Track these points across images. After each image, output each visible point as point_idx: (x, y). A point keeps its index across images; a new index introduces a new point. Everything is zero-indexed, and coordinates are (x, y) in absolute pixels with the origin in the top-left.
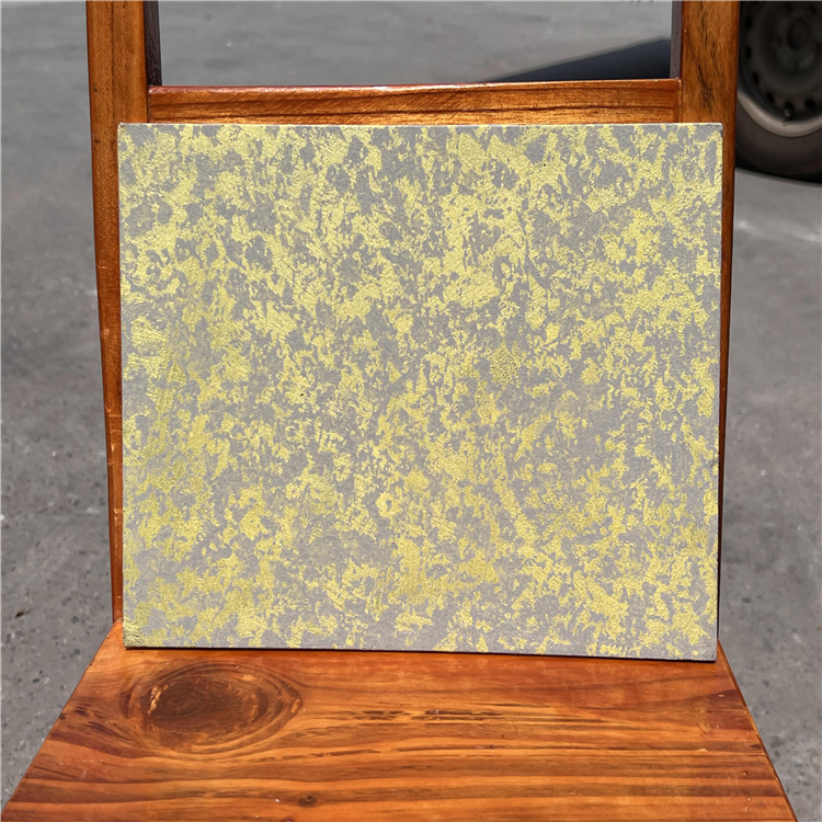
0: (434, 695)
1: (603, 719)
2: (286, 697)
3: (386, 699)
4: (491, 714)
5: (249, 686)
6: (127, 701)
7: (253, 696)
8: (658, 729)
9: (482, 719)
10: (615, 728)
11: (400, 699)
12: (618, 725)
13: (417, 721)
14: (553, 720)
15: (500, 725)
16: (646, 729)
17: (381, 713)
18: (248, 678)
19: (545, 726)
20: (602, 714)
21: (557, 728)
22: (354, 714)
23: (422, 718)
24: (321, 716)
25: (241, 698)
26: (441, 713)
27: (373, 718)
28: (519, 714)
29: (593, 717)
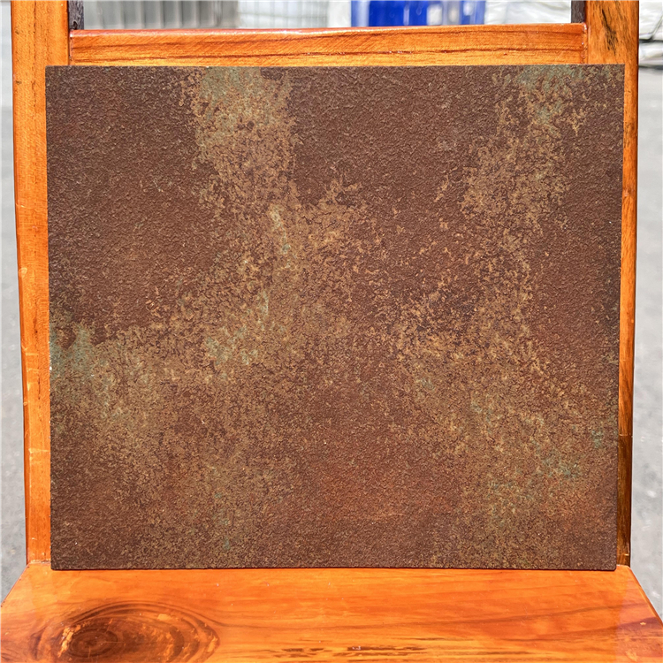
0: (355, 631)
1: (528, 651)
2: (202, 636)
3: (306, 635)
4: (415, 648)
5: (164, 626)
6: (37, 644)
7: (168, 636)
8: (586, 659)
9: (406, 654)
10: (542, 659)
11: (321, 636)
12: (545, 656)
13: (339, 658)
14: (479, 654)
15: (426, 660)
16: (574, 660)
17: (301, 650)
18: (162, 617)
19: (471, 659)
20: (527, 645)
22: (274, 652)
23: (344, 654)
25: (156, 638)
26: (363, 649)
27: (293, 656)
28: (443, 648)
29: (518, 648)
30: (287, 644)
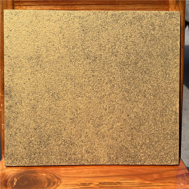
0: (101, 178)
1: (152, 183)
2: (56, 180)
3: (87, 179)
4: (119, 183)
5: (44, 177)
6: (7, 183)
7: (46, 180)
8: (169, 185)
9: (116, 185)
10: (156, 186)
11: (91, 179)
12: (157, 185)
13: (97, 186)
14: (138, 184)
15: (122, 186)
16: (165, 186)
17: (85, 184)
18: (44, 174)
19: (136, 186)
20: (152, 182)
21: (139, 186)
22: (77, 184)
23: (98, 185)
24: (67, 186)
25: (42, 181)
26: (104, 183)
27: (83, 186)
28: (127, 183)
29: (149, 182)
30: (81, 182)
